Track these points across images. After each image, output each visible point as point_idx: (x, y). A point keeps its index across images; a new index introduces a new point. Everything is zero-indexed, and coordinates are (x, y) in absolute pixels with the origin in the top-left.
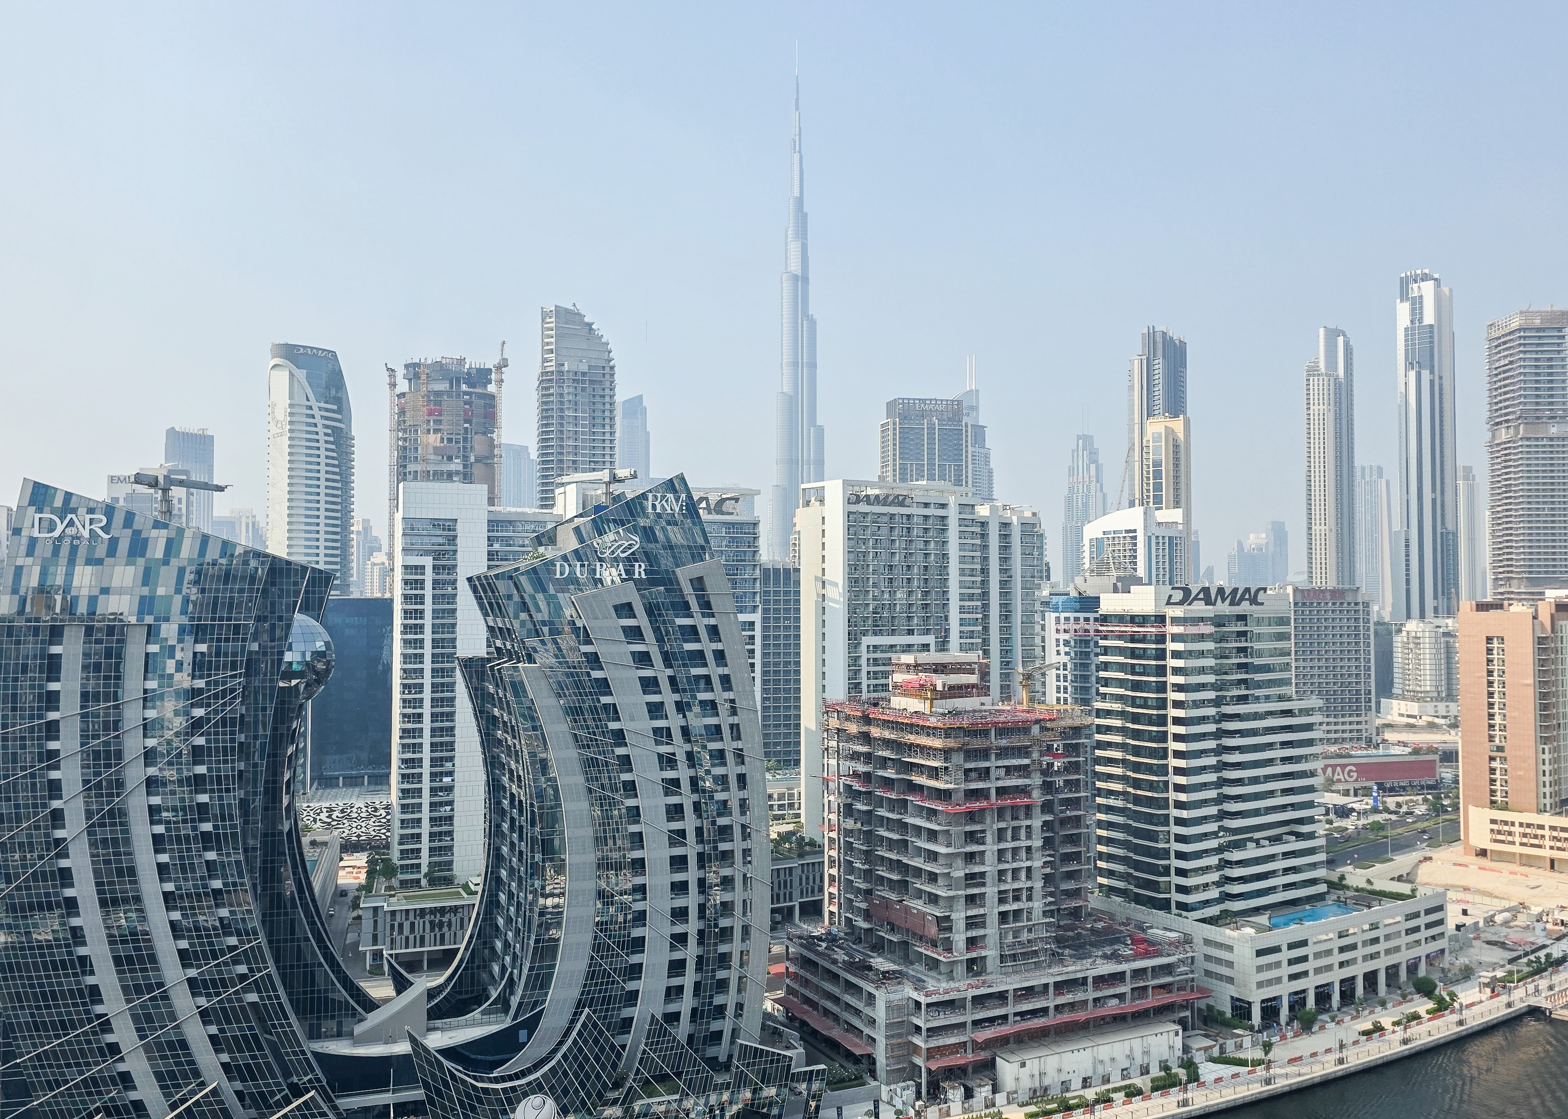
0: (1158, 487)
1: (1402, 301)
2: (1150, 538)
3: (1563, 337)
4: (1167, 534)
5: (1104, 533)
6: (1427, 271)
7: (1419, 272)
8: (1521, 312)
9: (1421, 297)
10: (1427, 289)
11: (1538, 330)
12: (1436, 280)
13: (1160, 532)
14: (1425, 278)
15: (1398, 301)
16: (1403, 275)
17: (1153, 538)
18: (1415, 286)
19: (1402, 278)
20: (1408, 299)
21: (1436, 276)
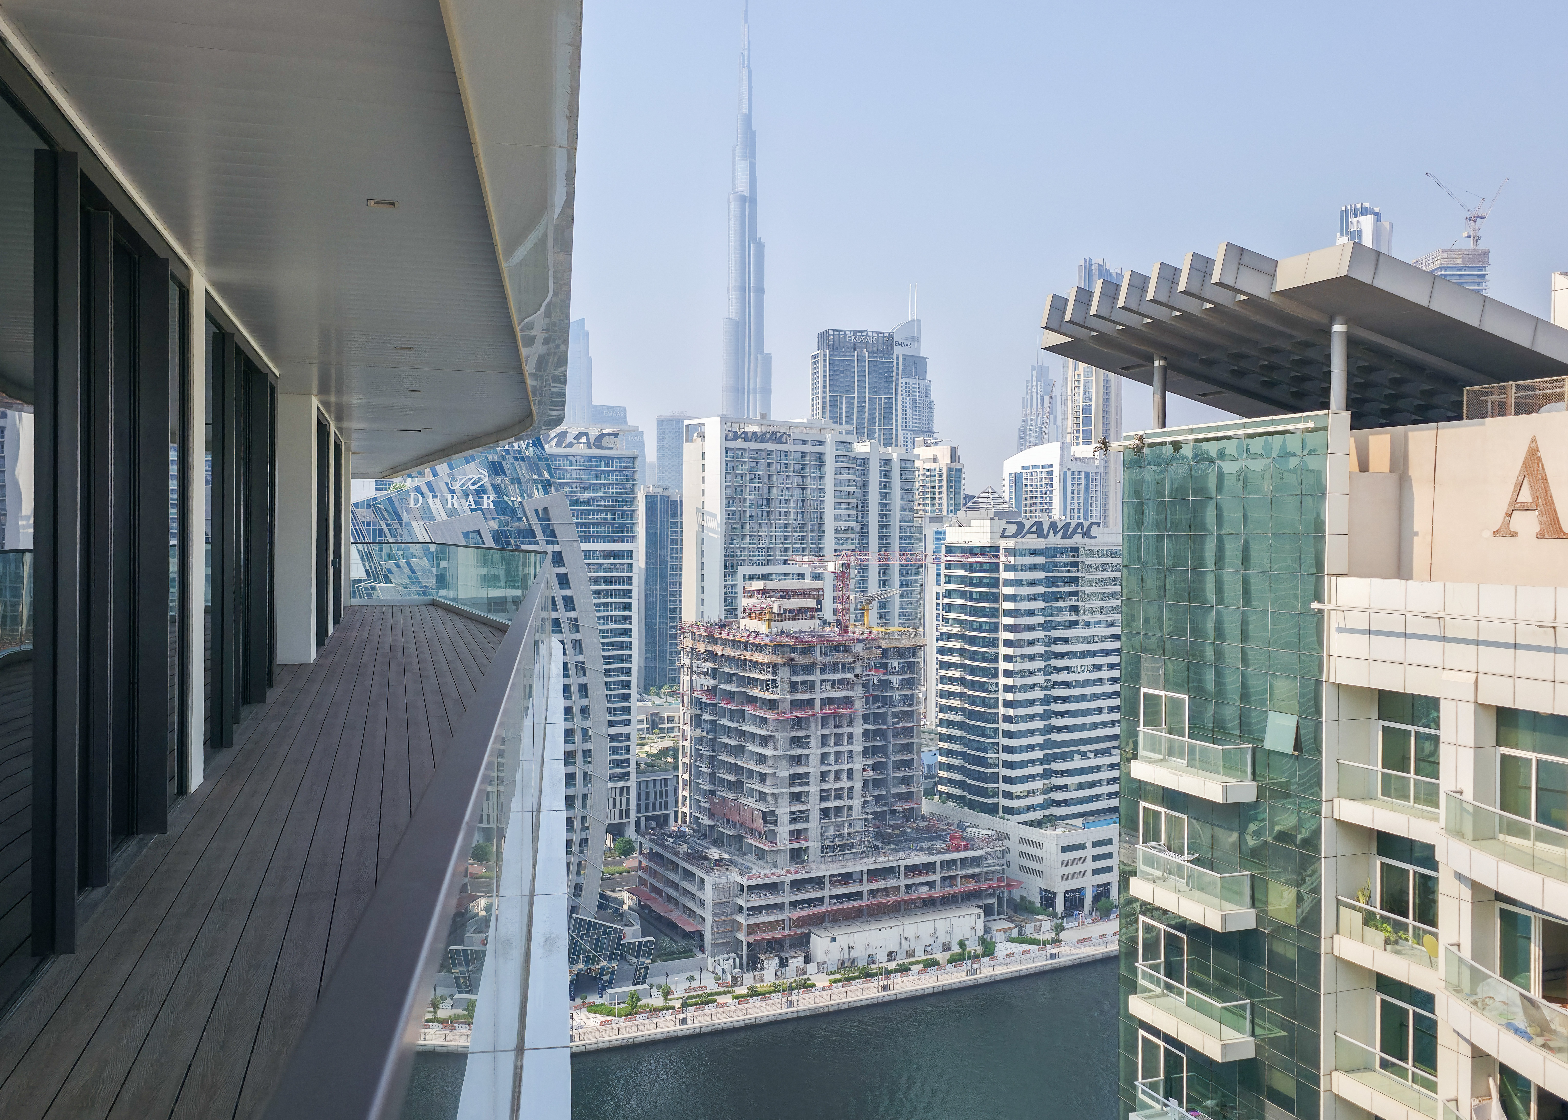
0: (1087, 422)
1: (1341, 235)
2: (1065, 473)
3: (1484, 276)
4: (1084, 468)
5: (1023, 468)
6: (1367, 205)
7: (1359, 206)
8: (1443, 251)
9: (1360, 231)
10: (1366, 223)
11: (1459, 268)
12: (1376, 214)
13: (1075, 467)
14: (1365, 211)
15: (1338, 235)
16: (1344, 209)
17: (1069, 474)
18: (1355, 220)
19: (1342, 212)
20: (1347, 234)
21: (1377, 210)
